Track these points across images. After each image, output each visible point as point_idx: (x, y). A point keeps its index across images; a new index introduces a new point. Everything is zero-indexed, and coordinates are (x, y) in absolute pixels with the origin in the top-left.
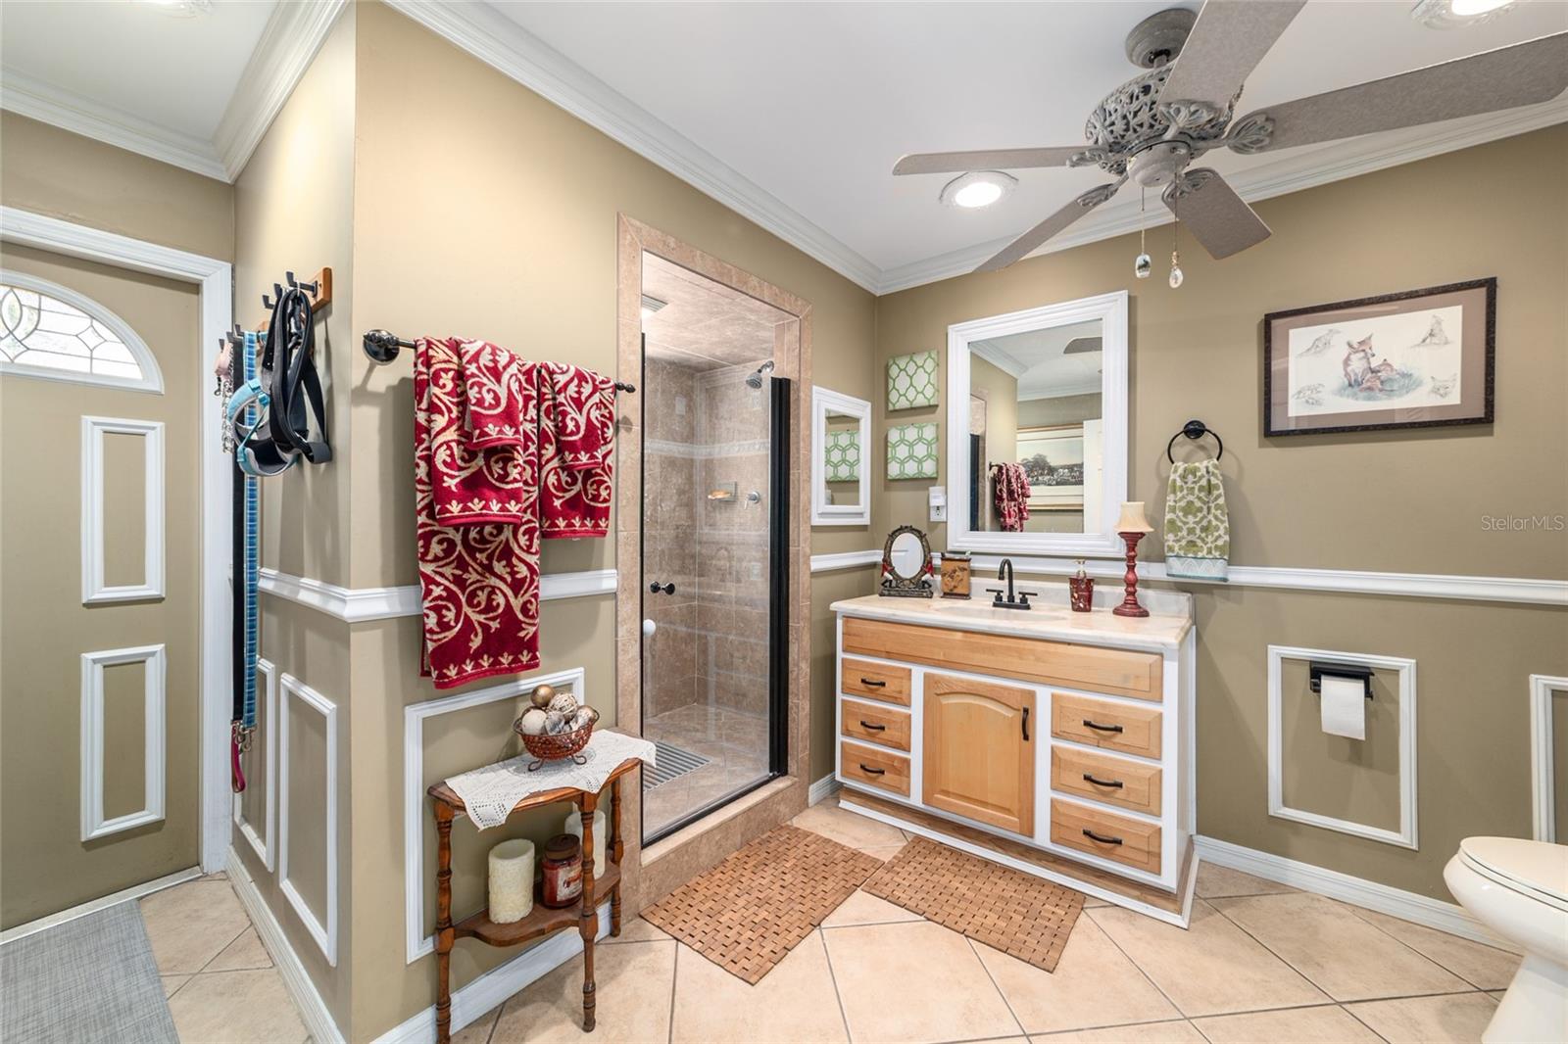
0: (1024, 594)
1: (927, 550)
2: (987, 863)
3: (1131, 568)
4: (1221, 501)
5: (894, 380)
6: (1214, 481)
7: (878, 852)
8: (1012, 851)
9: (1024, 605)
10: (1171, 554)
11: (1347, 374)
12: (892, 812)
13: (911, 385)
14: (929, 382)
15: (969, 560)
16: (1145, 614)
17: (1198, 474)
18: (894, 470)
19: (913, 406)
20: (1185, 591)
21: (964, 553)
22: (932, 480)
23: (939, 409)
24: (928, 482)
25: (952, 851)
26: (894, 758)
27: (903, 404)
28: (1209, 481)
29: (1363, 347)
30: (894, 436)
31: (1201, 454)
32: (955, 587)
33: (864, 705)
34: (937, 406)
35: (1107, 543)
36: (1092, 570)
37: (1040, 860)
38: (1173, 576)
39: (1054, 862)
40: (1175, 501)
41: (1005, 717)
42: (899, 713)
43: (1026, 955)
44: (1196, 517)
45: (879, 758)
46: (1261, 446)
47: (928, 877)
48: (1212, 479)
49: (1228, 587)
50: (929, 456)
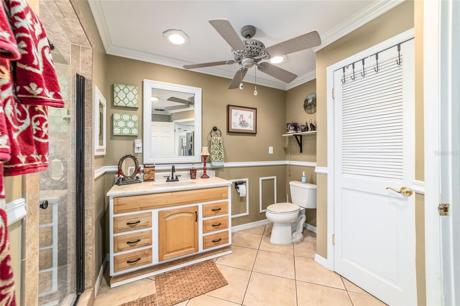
0: (177, 176)
1: (136, 164)
2: (184, 268)
3: (205, 165)
4: (222, 147)
5: (117, 93)
6: (221, 142)
7: (148, 292)
8: (189, 260)
9: (177, 180)
10: (212, 161)
11: (240, 121)
12: (141, 274)
13: (126, 97)
14: (135, 98)
15: (154, 167)
16: (208, 177)
17: (218, 140)
18: (117, 131)
19: (127, 106)
20: (213, 170)
21: (153, 164)
22: (136, 137)
23: (138, 109)
24: (134, 137)
25: (172, 272)
26: (145, 250)
27: (121, 104)
28: (220, 142)
29: (242, 116)
30: (117, 117)
31: (216, 135)
32: (150, 177)
33: (128, 234)
34: (138, 108)
35: (196, 158)
36: (196, 166)
37: (198, 257)
38: (213, 166)
39: (202, 255)
40: (213, 147)
41: (190, 217)
42: (146, 231)
43: (220, 286)
44: (217, 151)
45: (137, 254)
46: (227, 135)
47: (175, 286)
48: (220, 141)
49: (224, 168)
50: (135, 127)
